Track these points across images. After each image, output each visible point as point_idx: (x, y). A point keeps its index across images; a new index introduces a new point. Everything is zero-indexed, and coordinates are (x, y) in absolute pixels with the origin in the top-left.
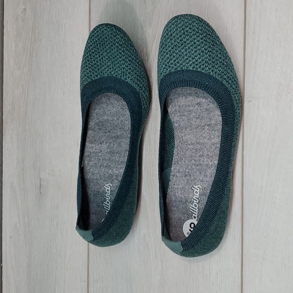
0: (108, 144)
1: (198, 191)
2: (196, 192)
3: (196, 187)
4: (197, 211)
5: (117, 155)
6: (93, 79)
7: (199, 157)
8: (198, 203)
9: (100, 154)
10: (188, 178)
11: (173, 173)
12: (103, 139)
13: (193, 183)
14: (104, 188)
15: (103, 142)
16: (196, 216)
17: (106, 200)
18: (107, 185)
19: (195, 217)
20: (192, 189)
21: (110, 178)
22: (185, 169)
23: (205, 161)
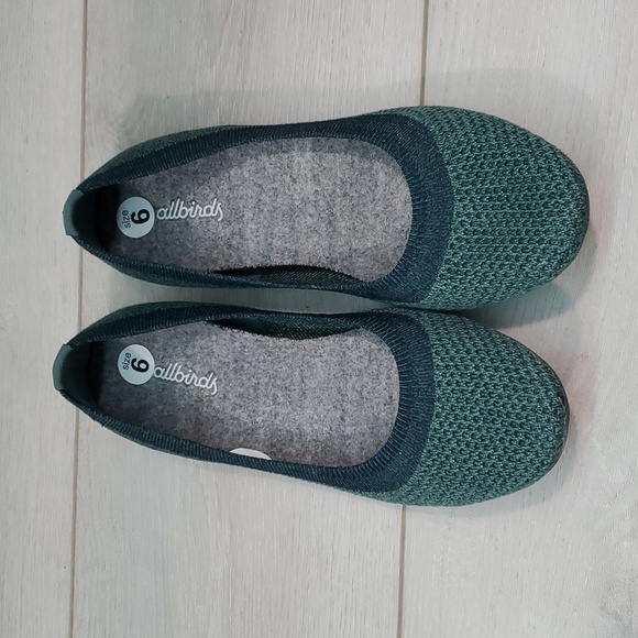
0: (312, 198)
1: (206, 385)
2: (204, 382)
3: (214, 382)
4: (170, 378)
5: (287, 230)
6: (450, 168)
7: (274, 395)
8: (183, 383)
9: (288, 179)
10: (233, 366)
11: (237, 336)
12: (326, 181)
13: (221, 377)
14: (212, 200)
15: (318, 183)
16: (160, 376)
17: (188, 207)
18: (218, 207)
19: (158, 372)
20: (209, 373)
21: (235, 216)
22: (249, 359)
23: (265, 408)
